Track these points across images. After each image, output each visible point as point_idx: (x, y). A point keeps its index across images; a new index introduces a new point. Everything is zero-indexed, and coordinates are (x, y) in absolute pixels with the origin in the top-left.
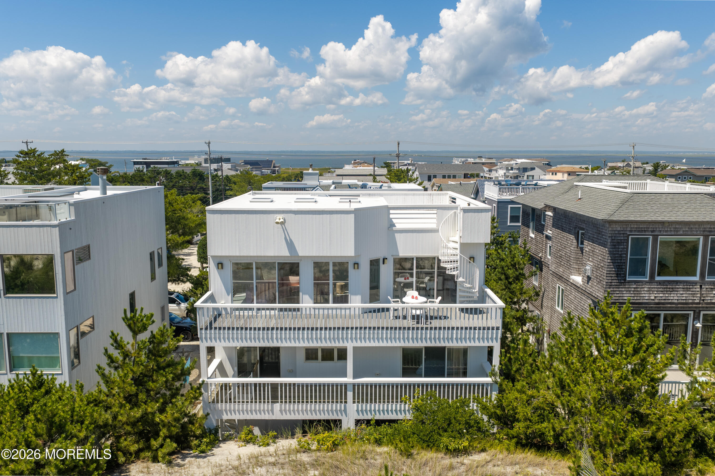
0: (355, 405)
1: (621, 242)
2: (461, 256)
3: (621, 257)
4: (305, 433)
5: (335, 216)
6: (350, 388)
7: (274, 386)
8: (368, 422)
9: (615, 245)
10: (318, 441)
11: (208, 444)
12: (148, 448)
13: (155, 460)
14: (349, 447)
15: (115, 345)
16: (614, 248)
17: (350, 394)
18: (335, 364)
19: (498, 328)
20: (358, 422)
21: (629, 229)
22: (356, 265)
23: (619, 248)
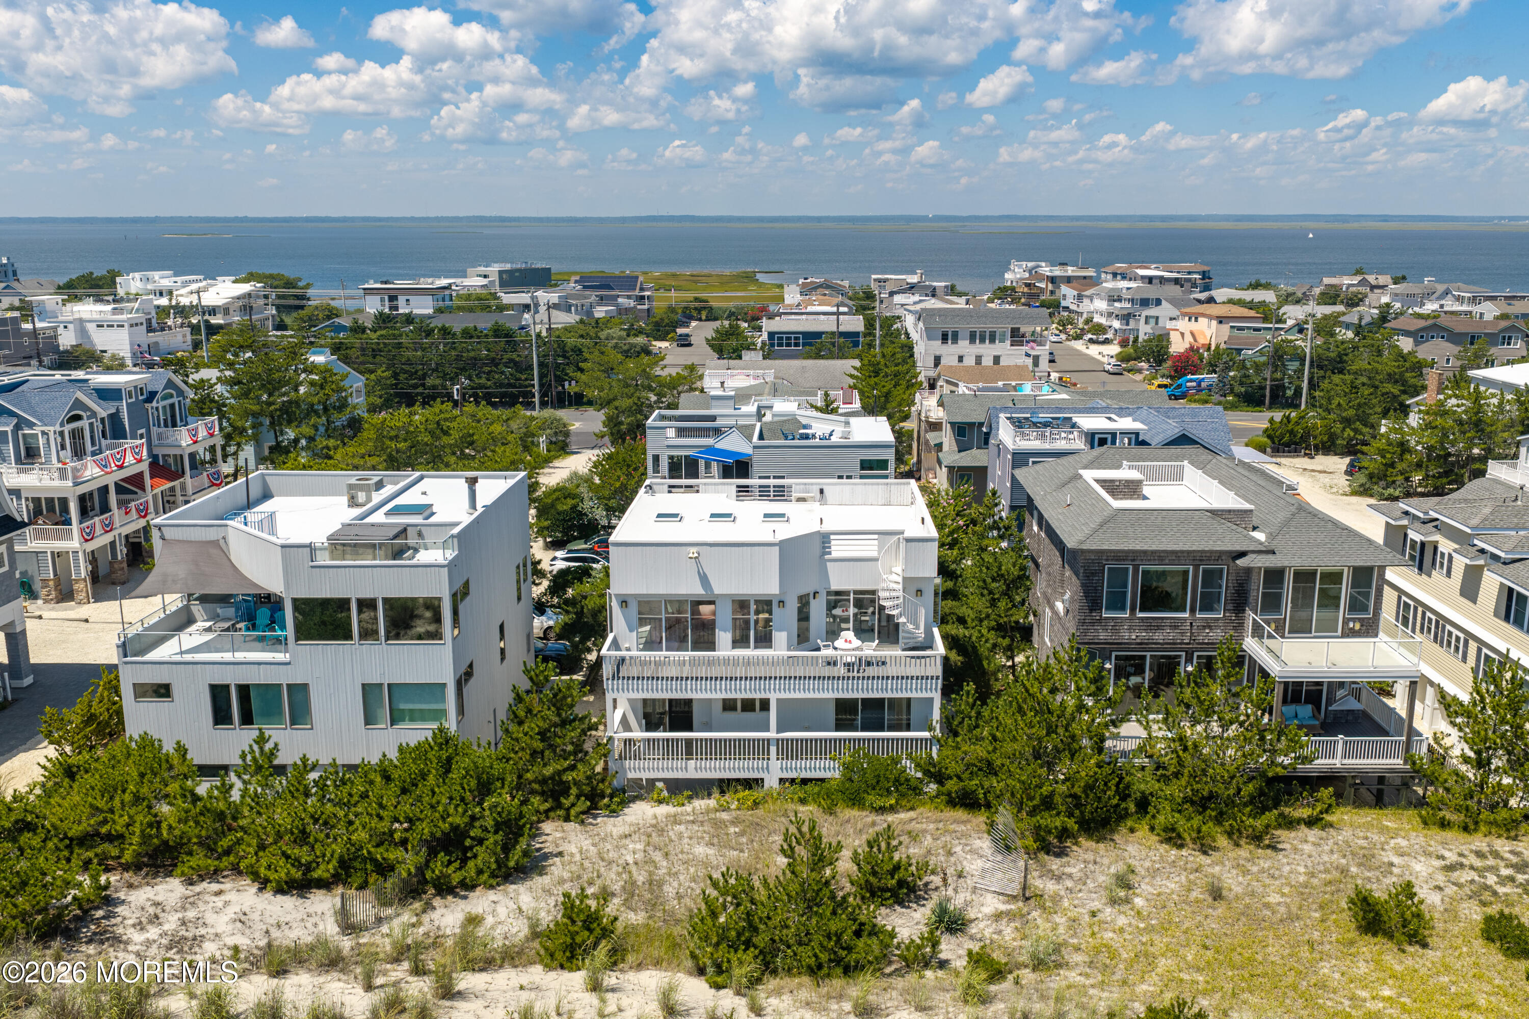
0: (779, 762)
1: (1096, 573)
2: (903, 592)
3: (1096, 590)
4: (723, 792)
5: (756, 549)
6: (774, 743)
7: (689, 742)
8: (793, 781)
9: (1088, 576)
10: (738, 800)
11: (619, 804)
12: (559, 806)
13: (567, 819)
14: (770, 805)
16: (1088, 580)
17: (773, 749)
18: (757, 715)
19: (937, 678)
20: (781, 780)
21: (1104, 559)
22: (782, 602)
23: (1093, 580)
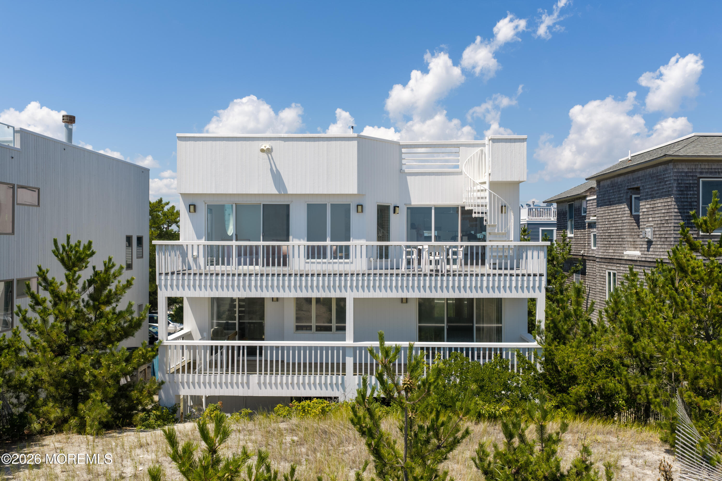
0: (357, 377)
1: (690, 187)
2: (490, 194)
3: (691, 205)
5: (333, 143)
6: (349, 353)
9: (682, 191)
12: (75, 414)
15: (43, 284)
16: (682, 194)
17: (350, 361)
18: (333, 334)
19: (541, 275)
21: (699, 170)
22: (360, 208)
23: (687, 194)
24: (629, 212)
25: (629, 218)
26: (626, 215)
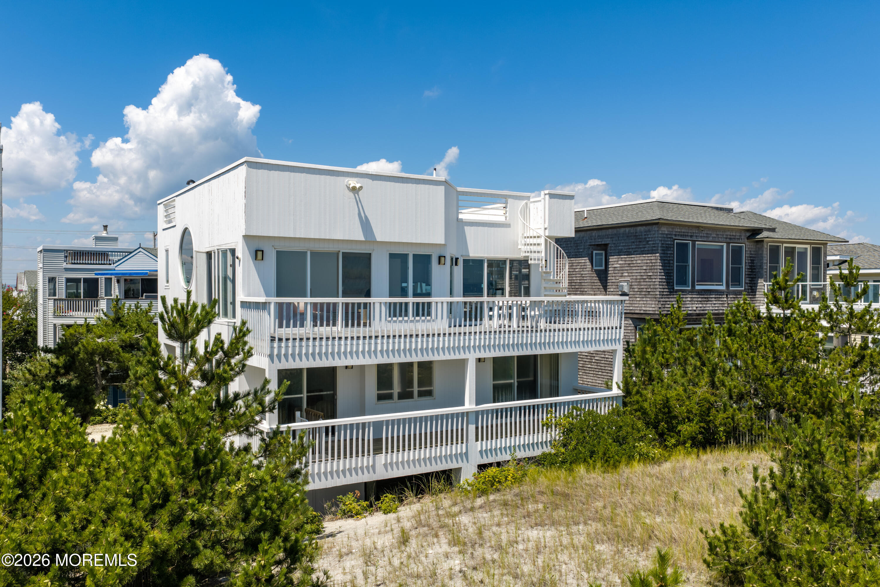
1: (669, 247)
3: (670, 263)
6: (472, 418)
9: (665, 250)
16: (664, 254)
17: (472, 428)
18: (416, 402)
21: (673, 233)
22: (442, 259)
23: (667, 254)
24: (590, 266)
25: (590, 272)
26: (588, 269)
